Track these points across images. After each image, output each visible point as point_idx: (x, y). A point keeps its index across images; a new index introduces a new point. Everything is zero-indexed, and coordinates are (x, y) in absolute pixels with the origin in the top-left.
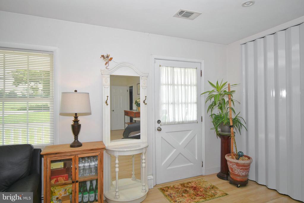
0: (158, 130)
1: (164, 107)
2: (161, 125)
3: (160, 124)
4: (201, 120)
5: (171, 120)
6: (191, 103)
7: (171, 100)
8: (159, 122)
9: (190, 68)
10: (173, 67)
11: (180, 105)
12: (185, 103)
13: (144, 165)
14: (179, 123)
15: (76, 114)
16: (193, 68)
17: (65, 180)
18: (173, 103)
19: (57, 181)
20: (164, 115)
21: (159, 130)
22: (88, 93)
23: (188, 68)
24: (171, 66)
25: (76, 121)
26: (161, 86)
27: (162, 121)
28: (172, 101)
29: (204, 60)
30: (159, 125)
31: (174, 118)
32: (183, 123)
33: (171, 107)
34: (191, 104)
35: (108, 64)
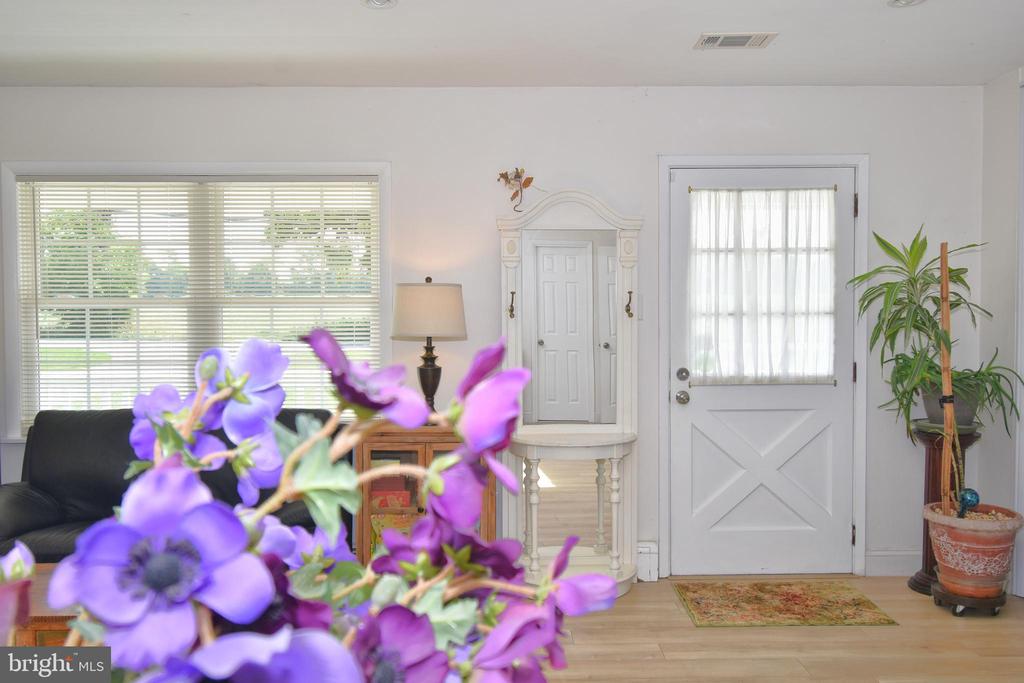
0: (680, 402)
1: (700, 327)
2: (690, 386)
3: (688, 381)
4: (852, 375)
5: (727, 368)
6: (807, 314)
7: (728, 303)
8: (683, 374)
9: (806, 189)
10: (740, 191)
11: (763, 322)
12: (783, 314)
13: (615, 497)
14: (758, 382)
15: (429, 340)
16: (819, 189)
17: (402, 506)
18: (737, 315)
19: (384, 504)
20: (703, 352)
21: (683, 399)
22: (461, 286)
23: (798, 189)
24: (729, 188)
25: (429, 359)
26: (693, 257)
27: (696, 372)
28: (731, 308)
29: (867, 158)
30: (683, 386)
31: (740, 365)
32: (773, 382)
33: (727, 327)
34: (807, 317)
35: (518, 198)
